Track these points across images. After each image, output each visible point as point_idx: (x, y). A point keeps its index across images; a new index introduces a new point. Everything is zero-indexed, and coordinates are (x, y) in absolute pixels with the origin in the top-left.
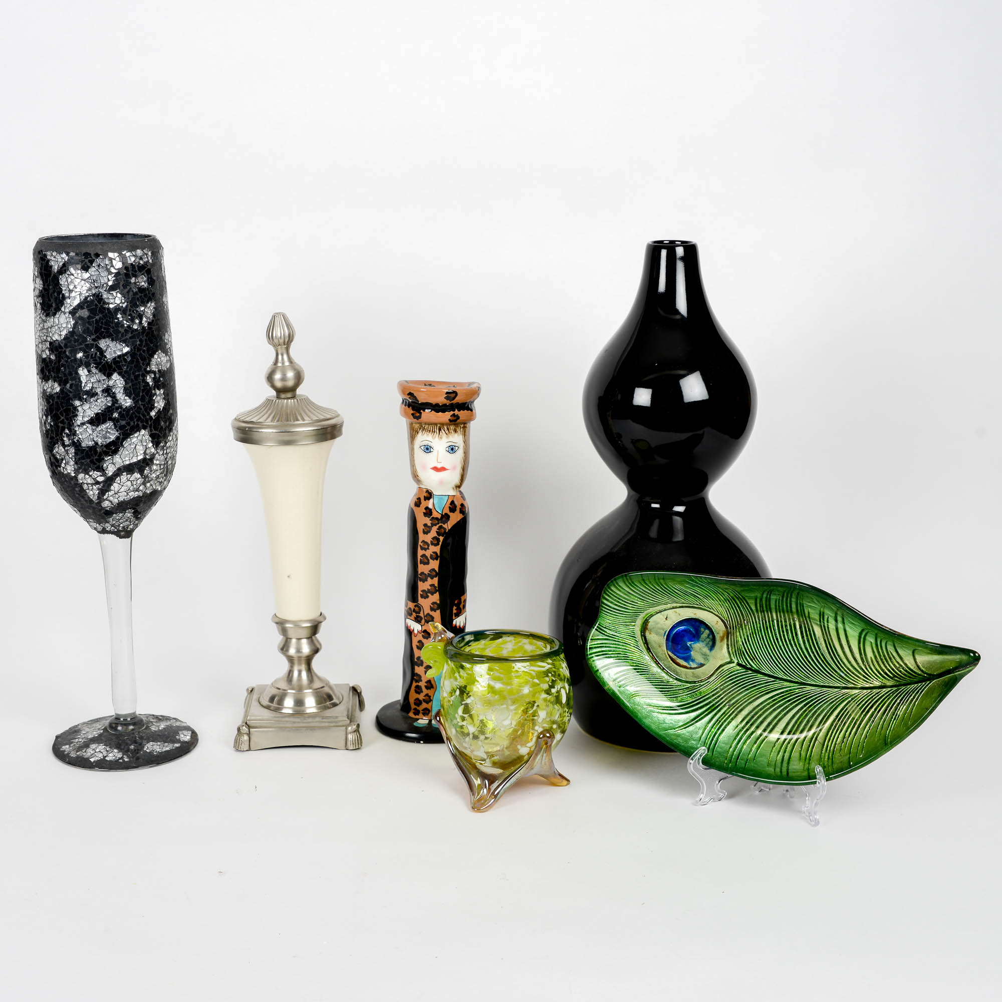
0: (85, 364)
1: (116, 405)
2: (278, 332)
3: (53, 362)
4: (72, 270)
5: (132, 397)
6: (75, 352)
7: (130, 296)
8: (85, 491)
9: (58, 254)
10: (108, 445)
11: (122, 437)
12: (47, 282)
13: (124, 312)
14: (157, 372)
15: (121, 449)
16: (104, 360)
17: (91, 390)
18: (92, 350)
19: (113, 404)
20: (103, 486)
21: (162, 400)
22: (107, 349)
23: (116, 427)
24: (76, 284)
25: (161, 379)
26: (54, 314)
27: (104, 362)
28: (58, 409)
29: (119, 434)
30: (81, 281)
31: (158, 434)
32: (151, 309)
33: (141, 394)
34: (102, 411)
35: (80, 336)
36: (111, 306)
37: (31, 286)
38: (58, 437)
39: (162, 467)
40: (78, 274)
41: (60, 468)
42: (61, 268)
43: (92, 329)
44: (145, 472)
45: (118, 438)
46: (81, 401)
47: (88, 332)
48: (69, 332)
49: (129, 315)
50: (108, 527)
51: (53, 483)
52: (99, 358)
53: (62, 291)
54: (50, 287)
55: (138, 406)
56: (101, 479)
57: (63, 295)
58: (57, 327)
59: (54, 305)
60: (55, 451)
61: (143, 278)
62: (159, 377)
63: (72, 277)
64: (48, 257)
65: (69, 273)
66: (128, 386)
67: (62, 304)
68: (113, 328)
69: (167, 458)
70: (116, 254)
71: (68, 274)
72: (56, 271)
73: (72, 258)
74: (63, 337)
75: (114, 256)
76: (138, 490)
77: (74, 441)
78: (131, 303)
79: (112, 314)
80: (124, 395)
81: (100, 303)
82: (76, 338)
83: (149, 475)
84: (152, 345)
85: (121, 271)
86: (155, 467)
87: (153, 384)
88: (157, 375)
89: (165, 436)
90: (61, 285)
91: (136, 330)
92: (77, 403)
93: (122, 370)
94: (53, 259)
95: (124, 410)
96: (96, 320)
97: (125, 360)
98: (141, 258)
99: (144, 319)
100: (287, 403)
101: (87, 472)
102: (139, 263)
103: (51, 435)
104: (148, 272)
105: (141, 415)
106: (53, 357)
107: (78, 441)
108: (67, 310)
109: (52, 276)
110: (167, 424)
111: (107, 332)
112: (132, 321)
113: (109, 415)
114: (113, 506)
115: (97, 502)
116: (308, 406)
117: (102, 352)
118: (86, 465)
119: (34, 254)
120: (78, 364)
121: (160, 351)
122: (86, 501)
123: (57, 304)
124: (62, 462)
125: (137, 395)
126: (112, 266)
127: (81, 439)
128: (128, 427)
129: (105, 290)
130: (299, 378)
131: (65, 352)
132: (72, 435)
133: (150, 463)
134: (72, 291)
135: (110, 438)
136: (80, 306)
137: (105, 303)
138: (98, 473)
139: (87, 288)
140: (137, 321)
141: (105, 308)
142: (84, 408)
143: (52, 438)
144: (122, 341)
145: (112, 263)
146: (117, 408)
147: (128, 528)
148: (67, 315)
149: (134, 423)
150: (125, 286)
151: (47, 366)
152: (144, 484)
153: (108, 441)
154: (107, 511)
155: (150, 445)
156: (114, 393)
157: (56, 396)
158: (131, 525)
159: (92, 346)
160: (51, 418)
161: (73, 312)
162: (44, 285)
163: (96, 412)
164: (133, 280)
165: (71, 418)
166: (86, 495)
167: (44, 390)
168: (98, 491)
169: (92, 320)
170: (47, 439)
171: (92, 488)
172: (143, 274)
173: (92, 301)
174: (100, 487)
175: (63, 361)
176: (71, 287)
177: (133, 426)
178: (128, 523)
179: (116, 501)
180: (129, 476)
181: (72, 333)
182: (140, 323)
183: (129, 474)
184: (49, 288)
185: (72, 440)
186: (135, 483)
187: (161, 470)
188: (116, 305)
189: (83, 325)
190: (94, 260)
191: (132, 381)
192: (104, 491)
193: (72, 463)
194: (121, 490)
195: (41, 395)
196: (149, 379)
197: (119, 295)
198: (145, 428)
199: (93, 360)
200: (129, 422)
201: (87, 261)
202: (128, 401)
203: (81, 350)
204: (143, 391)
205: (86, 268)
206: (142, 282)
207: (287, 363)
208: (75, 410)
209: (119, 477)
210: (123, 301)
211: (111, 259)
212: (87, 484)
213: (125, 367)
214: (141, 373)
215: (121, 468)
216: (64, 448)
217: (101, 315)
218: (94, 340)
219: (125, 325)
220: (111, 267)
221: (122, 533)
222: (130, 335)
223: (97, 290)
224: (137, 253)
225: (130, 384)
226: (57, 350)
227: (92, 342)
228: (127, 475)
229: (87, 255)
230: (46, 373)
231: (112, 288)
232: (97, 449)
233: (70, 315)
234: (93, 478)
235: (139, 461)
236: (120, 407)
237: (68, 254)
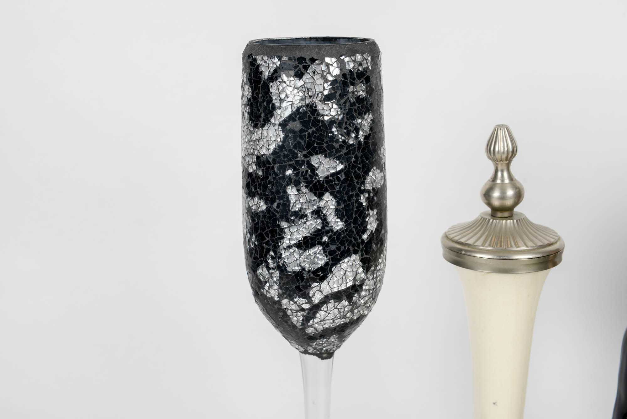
0: (294, 182)
1: (327, 228)
2: (501, 147)
3: (259, 178)
4: (284, 77)
5: (344, 220)
6: (283, 169)
7: (347, 106)
8: (288, 316)
9: (269, 59)
10: (315, 272)
11: (331, 262)
12: (256, 89)
13: (340, 125)
14: (371, 191)
15: (330, 276)
16: (316, 179)
17: (300, 211)
18: (303, 167)
19: (323, 227)
20: (308, 313)
21: (374, 221)
22: (319, 166)
23: (325, 252)
24: (288, 92)
25: (375, 198)
26: (263, 126)
27: (316, 180)
28: (263, 229)
29: (329, 259)
30: (293, 90)
31: (370, 258)
32: (369, 121)
33: (354, 216)
34: (311, 234)
35: (291, 151)
36: (326, 118)
37: (240, 93)
38: (262, 259)
39: (371, 292)
40: (290, 81)
41: (263, 290)
42: (273, 74)
43: (303, 144)
44: (354, 298)
45: (326, 264)
46: (288, 222)
47: (299, 147)
48: (279, 146)
49: (345, 129)
50: (310, 350)
51: (256, 301)
52: (310, 176)
53: (272, 101)
54: (260, 96)
55: (350, 229)
56: (306, 306)
57: (273, 105)
58: (265, 140)
59: (263, 115)
60: (258, 272)
61: (361, 87)
62: (373, 197)
63: (284, 85)
64: (259, 62)
65: (281, 80)
66: (341, 207)
67: (272, 115)
68: (327, 143)
69: (376, 282)
70: (334, 60)
71: (279, 82)
72: (266, 77)
73: (284, 63)
74: (271, 151)
75: (331, 61)
76: (345, 317)
77: (279, 265)
78: (347, 115)
79: (326, 128)
80: (336, 217)
81: (313, 115)
82: (286, 153)
83: (358, 301)
84: (368, 161)
85: (338, 78)
86: (363, 293)
87: (366, 204)
88: (372, 195)
89: (376, 259)
90: (271, 93)
91: (352, 145)
92: (284, 224)
93: (335, 190)
94: (263, 63)
95: (335, 234)
96: (309, 134)
97: (338, 179)
98: (360, 64)
99: (361, 133)
100: (506, 223)
101: (292, 298)
102: (358, 70)
103: (255, 255)
104: (368, 80)
105: (352, 239)
106: (260, 173)
107: (283, 264)
108: (277, 122)
109: (262, 83)
110: (379, 245)
111: (320, 148)
112: (348, 134)
113: (318, 239)
114: (317, 332)
115: (301, 329)
116: (528, 228)
117: (313, 169)
118: (291, 291)
119: (243, 58)
120: (287, 182)
121: (375, 168)
122: (289, 326)
123: (266, 115)
124: (265, 285)
125: (349, 217)
126: (329, 73)
127: (287, 264)
128: (338, 252)
129: (320, 101)
130: (519, 196)
131: (273, 168)
132: (277, 258)
133: (359, 289)
134: (284, 100)
135: (318, 263)
136: (291, 118)
137: (319, 115)
138: (304, 299)
139: (299, 98)
140: (353, 135)
141: (318, 121)
142: (291, 230)
143: (255, 258)
144: (336, 157)
145: (328, 69)
146: (327, 232)
147: (331, 350)
148: (277, 127)
149: (345, 247)
150: (342, 96)
151: (253, 181)
152: (352, 311)
153: (316, 267)
154: (310, 336)
155: (361, 270)
156: (325, 215)
157: (261, 215)
158: (333, 348)
159: (302, 163)
160: (256, 237)
161: (283, 125)
162: (253, 93)
163: (304, 235)
164: (351, 89)
165: (276, 239)
166: (289, 320)
167: (249, 207)
168: (302, 318)
169: (304, 134)
170: (250, 258)
171: (297, 315)
172: (361, 82)
173: (305, 113)
174: (305, 314)
175: (270, 178)
176: (283, 96)
177: (343, 251)
178: (331, 346)
179: (321, 328)
180: (336, 303)
181: (281, 148)
182: (357, 137)
183: (337, 302)
184: (258, 97)
185: (277, 263)
186: (342, 310)
187: (370, 295)
188: (331, 117)
189: (295, 139)
190: (309, 66)
191: (345, 201)
192: (309, 319)
193: (276, 287)
194: (328, 318)
195: (246, 211)
196: (363, 199)
197: (335, 106)
198: (355, 252)
199: (304, 178)
200: (340, 247)
201: (301, 66)
202: (339, 224)
203: (291, 166)
204: (356, 212)
205: (299, 75)
206: (360, 90)
207: (507, 181)
208: (282, 233)
209: (325, 305)
210: (339, 113)
211: (328, 65)
212: (291, 310)
213: (338, 187)
214: (354, 193)
215: (329, 295)
216: (268, 271)
217: (314, 129)
218: (305, 156)
219: (340, 140)
220: (327, 73)
221: (324, 355)
222: (344, 151)
223: (311, 100)
224: (357, 58)
225: (343, 206)
226: (264, 165)
227: (303, 159)
228: (334, 302)
229: (301, 60)
230: (252, 189)
231: (328, 98)
232: (304, 275)
233: (280, 128)
234: (298, 305)
235: (348, 288)
236: (332, 230)
237: (280, 59)
